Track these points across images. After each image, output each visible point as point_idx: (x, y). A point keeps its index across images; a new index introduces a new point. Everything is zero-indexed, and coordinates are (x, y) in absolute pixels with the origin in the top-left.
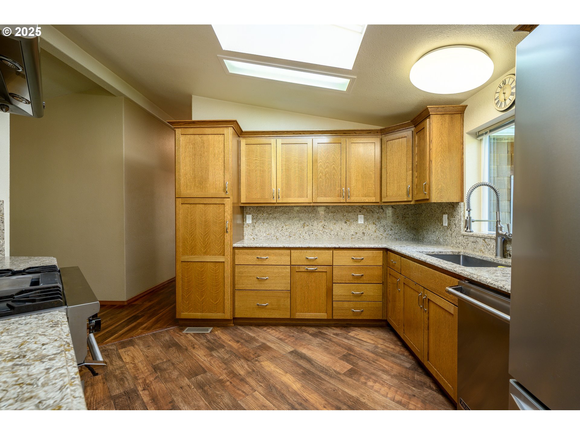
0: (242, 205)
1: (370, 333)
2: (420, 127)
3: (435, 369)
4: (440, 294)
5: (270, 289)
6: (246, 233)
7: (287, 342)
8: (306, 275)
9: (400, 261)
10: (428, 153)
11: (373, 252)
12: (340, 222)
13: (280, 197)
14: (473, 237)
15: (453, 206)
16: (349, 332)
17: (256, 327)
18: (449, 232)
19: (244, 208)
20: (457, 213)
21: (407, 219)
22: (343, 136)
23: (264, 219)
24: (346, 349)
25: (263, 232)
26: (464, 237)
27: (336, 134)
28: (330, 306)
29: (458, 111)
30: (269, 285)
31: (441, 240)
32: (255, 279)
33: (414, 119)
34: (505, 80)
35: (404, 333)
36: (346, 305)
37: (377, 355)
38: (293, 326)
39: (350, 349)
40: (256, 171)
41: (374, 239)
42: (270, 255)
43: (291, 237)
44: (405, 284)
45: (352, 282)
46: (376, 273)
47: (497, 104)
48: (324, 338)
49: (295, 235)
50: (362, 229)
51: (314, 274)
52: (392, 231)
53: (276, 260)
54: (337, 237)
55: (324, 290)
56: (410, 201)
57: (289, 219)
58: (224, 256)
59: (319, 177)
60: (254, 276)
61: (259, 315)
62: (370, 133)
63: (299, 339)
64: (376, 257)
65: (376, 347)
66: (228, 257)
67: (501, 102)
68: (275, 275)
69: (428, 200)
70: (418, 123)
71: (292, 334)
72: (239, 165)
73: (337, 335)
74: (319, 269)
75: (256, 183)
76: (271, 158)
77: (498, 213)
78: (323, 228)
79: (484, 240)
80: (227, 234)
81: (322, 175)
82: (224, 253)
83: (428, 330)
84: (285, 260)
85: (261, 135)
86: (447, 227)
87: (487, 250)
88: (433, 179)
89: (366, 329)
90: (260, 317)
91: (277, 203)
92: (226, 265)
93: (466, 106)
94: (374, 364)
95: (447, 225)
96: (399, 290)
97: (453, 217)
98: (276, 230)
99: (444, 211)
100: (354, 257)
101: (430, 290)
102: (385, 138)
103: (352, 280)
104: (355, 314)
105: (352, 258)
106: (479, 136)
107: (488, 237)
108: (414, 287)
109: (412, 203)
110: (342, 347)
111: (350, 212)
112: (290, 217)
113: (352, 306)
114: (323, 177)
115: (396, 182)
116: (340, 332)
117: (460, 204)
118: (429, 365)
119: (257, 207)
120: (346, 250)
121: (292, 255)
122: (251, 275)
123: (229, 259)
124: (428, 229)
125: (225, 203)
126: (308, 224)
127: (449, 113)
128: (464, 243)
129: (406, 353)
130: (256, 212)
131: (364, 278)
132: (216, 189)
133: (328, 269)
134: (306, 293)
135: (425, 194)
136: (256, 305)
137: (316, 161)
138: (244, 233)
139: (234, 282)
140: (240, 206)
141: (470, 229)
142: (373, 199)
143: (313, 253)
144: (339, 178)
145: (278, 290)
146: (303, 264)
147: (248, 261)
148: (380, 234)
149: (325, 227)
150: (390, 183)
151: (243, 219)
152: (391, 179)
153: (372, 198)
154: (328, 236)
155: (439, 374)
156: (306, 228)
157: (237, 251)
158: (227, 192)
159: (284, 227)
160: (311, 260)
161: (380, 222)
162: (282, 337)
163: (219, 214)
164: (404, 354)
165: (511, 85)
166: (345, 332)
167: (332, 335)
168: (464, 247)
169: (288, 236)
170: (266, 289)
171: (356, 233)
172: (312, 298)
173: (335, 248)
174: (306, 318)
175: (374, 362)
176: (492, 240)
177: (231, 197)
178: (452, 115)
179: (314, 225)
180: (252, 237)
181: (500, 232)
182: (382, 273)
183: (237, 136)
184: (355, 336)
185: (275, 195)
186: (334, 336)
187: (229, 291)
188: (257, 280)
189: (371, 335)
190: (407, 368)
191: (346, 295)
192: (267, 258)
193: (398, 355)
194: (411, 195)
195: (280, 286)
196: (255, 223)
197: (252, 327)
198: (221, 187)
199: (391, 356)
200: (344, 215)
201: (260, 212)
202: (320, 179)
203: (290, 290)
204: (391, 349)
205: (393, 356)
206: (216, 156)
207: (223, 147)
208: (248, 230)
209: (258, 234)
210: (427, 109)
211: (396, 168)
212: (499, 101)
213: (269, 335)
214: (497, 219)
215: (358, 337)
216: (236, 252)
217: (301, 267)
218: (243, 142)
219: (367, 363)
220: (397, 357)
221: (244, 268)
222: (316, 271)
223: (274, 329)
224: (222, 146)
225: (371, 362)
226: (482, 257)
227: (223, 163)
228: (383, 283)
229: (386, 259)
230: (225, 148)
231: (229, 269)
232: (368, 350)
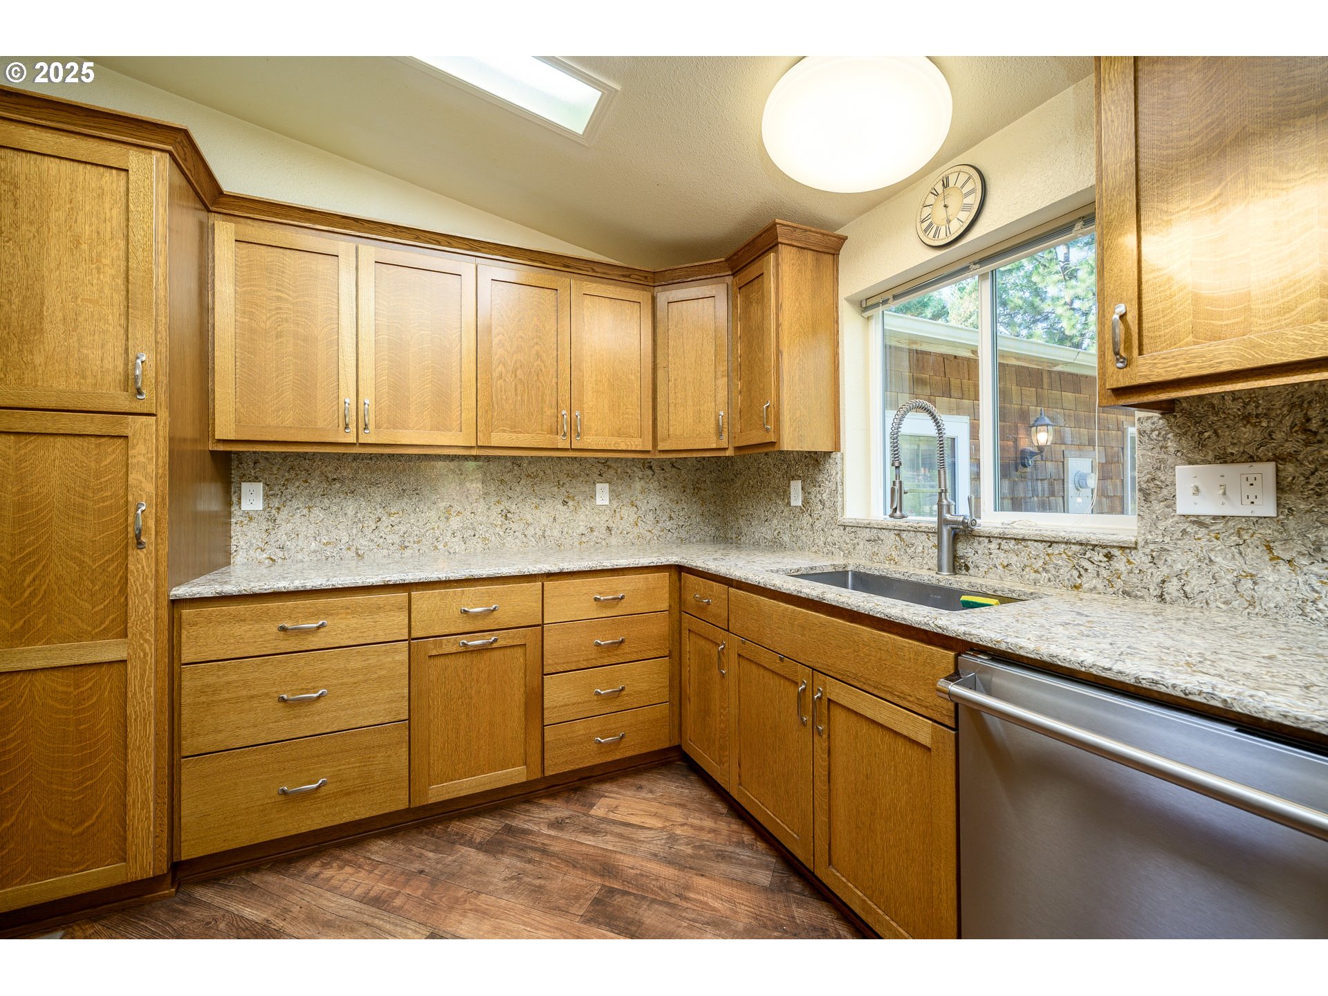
0: (221, 448)
1: (643, 794)
2: (752, 271)
3: (856, 891)
4: (875, 687)
5: (336, 729)
6: (242, 543)
7: (401, 908)
8: (461, 661)
9: (725, 597)
10: (773, 335)
11: (647, 578)
12: (550, 501)
13: (371, 427)
14: (869, 530)
15: (817, 460)
16: (592, 805)
17: (278, 872)
18: (806, 519)
19: (231, 460)
20: (826, 476)
21: (703, 493)
22: (562, 273)
23: (311, 497)
24: (595, 873)
25: (306, 537)
26: (844, 529)
27: (544, 263)
28: (536, 743)
29: (828, 247)
30: (330, 715)
31: (786, 538)
32: (272, 703)
33: (735, 254)
34: (947, 178)
35: (740, 784)
36: (580, 728)
37: (682, 868)
38: (417, 828)
39: (606, 868)
40: (277, 337)
41: (634, 541)
42: (331, 615)
43: (406, 547)
44: (743, 657)
45: (595, 663)
46: (655, 631)
47: (926, 231)
48: (523, 849)
49: (419, 542)
50: (604, 518)
51: (487, 655)
52: (672, 521)
53: (357, 629)
54: (543, 542)
55: (518, 696)
56: (725, 449)
57: (400, 496)
58: (126, 636)
59: (498, 375)
60: (267, 694)
61: (290, 826)
62: (629, 276)
63: (443, 878)
64: (654, 589)
65: (673, 838)
66: (146, 641)
67: (937, 228)
68: (352, 680)
69: (772, 444)
70: (744, 264)
71: (417, 866)
72: (205, 309)
73: (558, 824)
74: (504, 639)
75: (277, 377)
76: (336, 301)
77: (942, 472)
78: (503, 519)
79: (898, 535)
80: (142, 554)
81: (504, 371)
82: (126, 628)
83: (829, 782)
84: (392, 623)
85: (300, 219)
86: (801, 509)
87: (906, 558)
88: (785, 395)
89: (631, 781)
90: (294, 832)
91: (361, 444)
92: (133, 673)
93: (845, 239)
94: (685, 904)
95: (800, 504)
96: (723, 674)
97: (817, 484)
98: (354, 531)
99: (793, 473)
100: (600, 594)
101: (839, 677)
102: (663, 296)
103: (595, 659)
104: (603, 750)
105: (596, 599)
106: (866, 309)
107: (909, 528)
108: (777, 666)
109: (729, 453)
110: (584, 869)
111: (575, 476)
112: (404, 491)
113: (596, 730)
114: (509, 375)
115: (690, 403)
116: (566, 813)
117: (833, 455)
118: (832, 878)
119: (285, 456)
120: (579, 578)
121: (413, 607)
122: (253, 692)
123: (150, 649)
124: (752, 515)
125: (129, 432)
126: (459, 509)
127: (814, 248)
128: (847, 544)
129: (748, 837)
130: (281, 472)
131: (626, 648)
132: (84, 377)
133: (531, 636)
134: (463, 716)
135: (767, 429)
136: (275, 792)
137: (489, 329)
138: (234, 542)
139: (176, 727)
140: (212, 452)
141: (901, 511)
142: (636, 443)
143: (483, 593)
144: (551, 381)
145: (366, 724)
146: (453, 630)
147: (243, 645)
148: (646, 528)
149: (509, 515)
150: (675, 404)
151: (229, 495)
152: (679, 395)
153: (634, 439)
154: (517, 541)
155: (875, 907)
156: (455, 523)
157: (190, 613)
158: (139, 392)
159: (384, 519)
160: (477, 615)
161: (645, 501)
162: (380, 887)
163: (97, 477)
164: (743, 842)
165: (962, 187)
166: (577, 807)
167: (545, 831)
168: (846, 552)
169: (396, 546)
170: (318, 733)
171: (592, 530)
172: (481, 730)
173: (550, 576)
174: (463, 793)
175: (680, 896)
176: (918, 534)
177: (163, 414)
178: (819, 254)
179: (479, 510)
180: (265, 556)
181: (948, 516)
182: (667, 628)
183: (199, 206)
184: (611, 816)
185: (352, 419)
186: (552, 833)
187: (147, 772)
188: (282, 704)
189: (649, 800)
190: (765, 889)
191: (579, 703)
192: (322, 625)
193: (730, 849)
194: (725, 435)
195: (373, 711)
196: (279, 509)
197: (258, 876)
198: (108, 370)
199: (718, 856)
200: (561, 483)
201: (297, 475)
202: (499, 382)
203: (409, 719)
204: (709, 832)
205: (721, 856)
206: (85, 247)
207: (122, 218)
208: (249, 534)
209: (288, 543)
210: (774, 226)
211: (690, 368)
212: (931, 224)
213: (329, 895)
214: (940, 487)
215: (617, 817)
216: (184, 617)
217: (444, 641)
218: (225, 231)
219: (666, 910)
220: (731, 858)
221: (221, 673)
222: (495, 645)
223: (348, 863)
224: (116, 214)
225: (675, 900)
226: (907, 575)
227: (120, 281)
228: (670, 656)
229: (678, 593)
230: (131, 223)
231: (149, 686)
232: (655, 855)
